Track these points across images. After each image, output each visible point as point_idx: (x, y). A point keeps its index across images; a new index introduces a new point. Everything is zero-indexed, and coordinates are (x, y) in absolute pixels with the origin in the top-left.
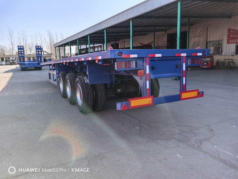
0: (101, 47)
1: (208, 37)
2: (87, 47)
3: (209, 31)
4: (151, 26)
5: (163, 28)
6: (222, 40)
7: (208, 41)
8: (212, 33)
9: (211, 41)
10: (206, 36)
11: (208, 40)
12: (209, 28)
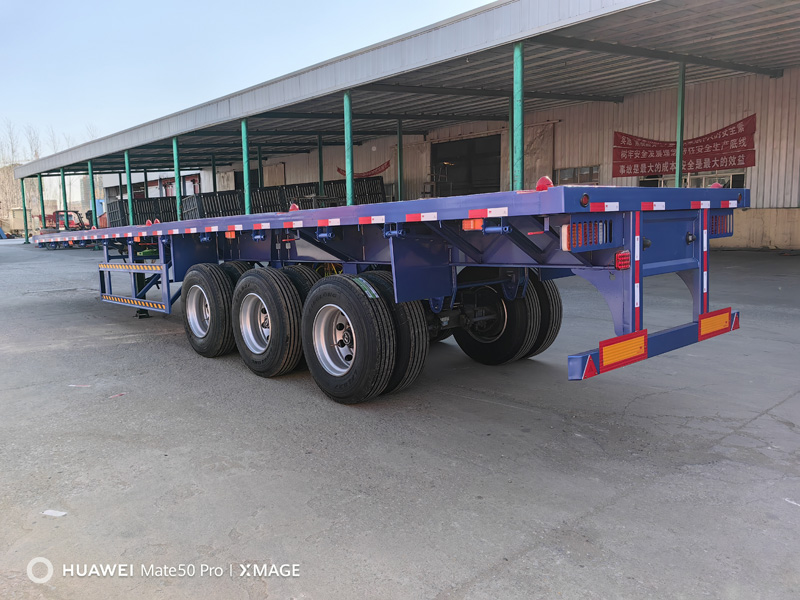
0: (194, 182)
1: (558, 154)
2: (123, 183)
3: (559, 138)
4: (389, 116)
5: (420, 123)
6: (598, 167)
7: (556, 167)
8: (567, 143)
9: (565, 169)
10: (550, 154)
11: (558, 165)
12: (559, 131)
